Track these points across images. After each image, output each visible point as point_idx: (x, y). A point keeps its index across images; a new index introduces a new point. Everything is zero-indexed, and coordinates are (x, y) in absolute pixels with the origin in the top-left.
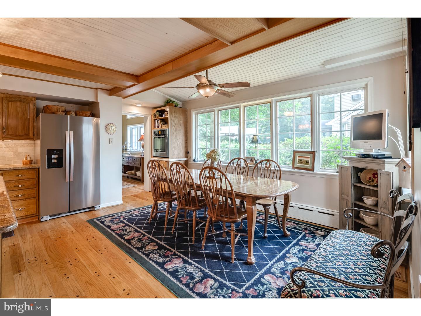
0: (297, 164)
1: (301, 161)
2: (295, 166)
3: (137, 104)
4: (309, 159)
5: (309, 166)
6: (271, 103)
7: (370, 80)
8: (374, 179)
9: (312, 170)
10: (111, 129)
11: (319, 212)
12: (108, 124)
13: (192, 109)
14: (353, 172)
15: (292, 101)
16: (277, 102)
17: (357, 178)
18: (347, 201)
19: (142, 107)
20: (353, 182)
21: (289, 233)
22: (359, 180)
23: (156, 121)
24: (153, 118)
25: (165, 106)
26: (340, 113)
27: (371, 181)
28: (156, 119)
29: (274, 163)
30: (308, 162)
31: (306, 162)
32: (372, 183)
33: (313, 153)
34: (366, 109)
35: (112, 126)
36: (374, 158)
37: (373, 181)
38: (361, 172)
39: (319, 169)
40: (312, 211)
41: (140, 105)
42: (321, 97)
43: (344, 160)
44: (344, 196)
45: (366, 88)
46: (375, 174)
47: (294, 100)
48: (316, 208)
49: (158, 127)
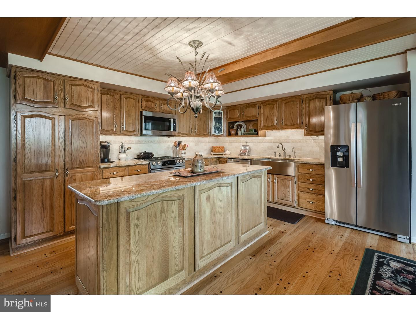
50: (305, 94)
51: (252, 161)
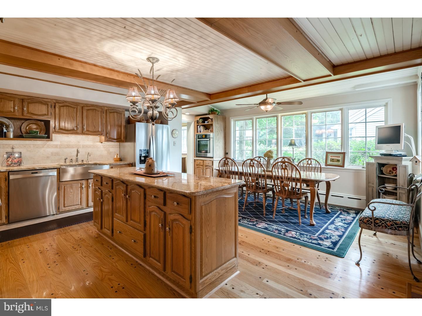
0: (329, 162)
1: (333, 159)
2: (328, 164)
3: (186, 113)
4: (340, 158)
5: (340, 163)
6: (306, 114)
7: (390, 101)
8: (393, 171)
9: (343, 166)
10: (176, 133)
11: (348, 198)
12: (174, 130)
13: (231, 117)
14: (377, 167)
15: (325, 113)
16: (312, 113)
17: (380, 171)
18: (373, 188)
19: (190, 115)
20: (377, 174)
21: (330, 211)
22: (381, 172)
23: (199, 126)
24: (196, 124)
25: (209, 114)
26: (365, 123)
27: (391, 173)
28: (199, 125)
29: (315, 161)
30: (339, 161)
31: (338, 160)
32: (392, 174)
33: (344, 154)
34: (386, 121)
35: (176, 131)
36: (395, 156)
37: (392, 173)
38: (383, 167)
39: (348, 166)
40: (343, 197)
41: (188, 114)
42: (350, 111)
43: (370, 158)
44: (371, 185)
45: (386, 105)
46: (395, 168)
47: (327, 113)
48: (346, 195)
49: (200, 132)
50: (106, 107)
51: (60, 169)
